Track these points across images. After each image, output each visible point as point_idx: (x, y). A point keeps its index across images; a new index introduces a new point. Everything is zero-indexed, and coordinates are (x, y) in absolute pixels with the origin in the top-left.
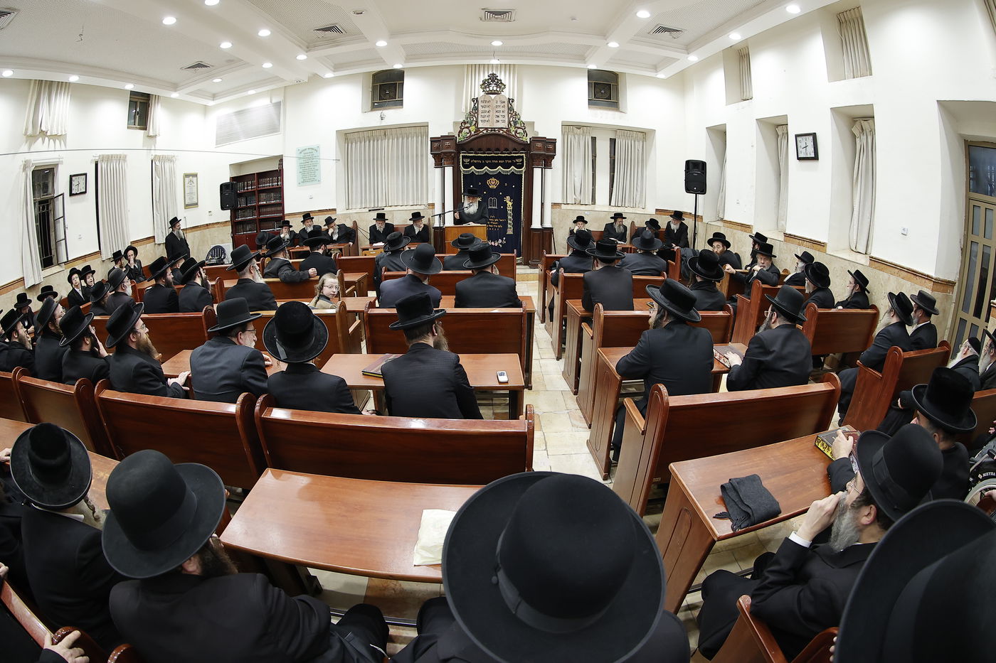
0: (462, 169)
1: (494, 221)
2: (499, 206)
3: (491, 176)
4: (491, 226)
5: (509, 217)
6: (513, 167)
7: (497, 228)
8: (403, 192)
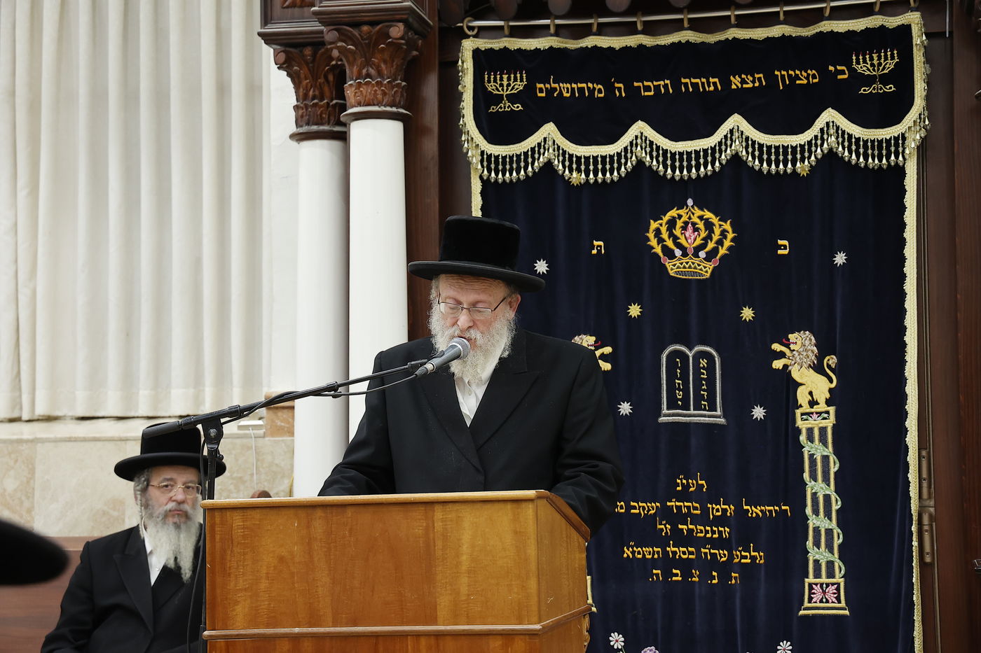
0: (475, 142)
1: (703, 519)
2: (737, 407)
3: (676, 193)
4: (683, 553)
5: (818, 488)
6: (830, 115)
7: (725, 569)
8: (129, 333)
